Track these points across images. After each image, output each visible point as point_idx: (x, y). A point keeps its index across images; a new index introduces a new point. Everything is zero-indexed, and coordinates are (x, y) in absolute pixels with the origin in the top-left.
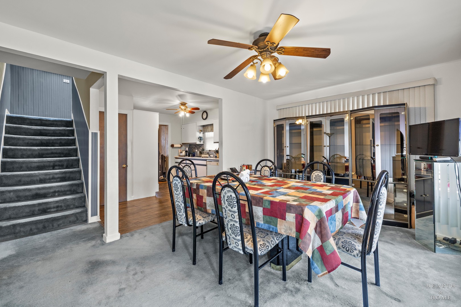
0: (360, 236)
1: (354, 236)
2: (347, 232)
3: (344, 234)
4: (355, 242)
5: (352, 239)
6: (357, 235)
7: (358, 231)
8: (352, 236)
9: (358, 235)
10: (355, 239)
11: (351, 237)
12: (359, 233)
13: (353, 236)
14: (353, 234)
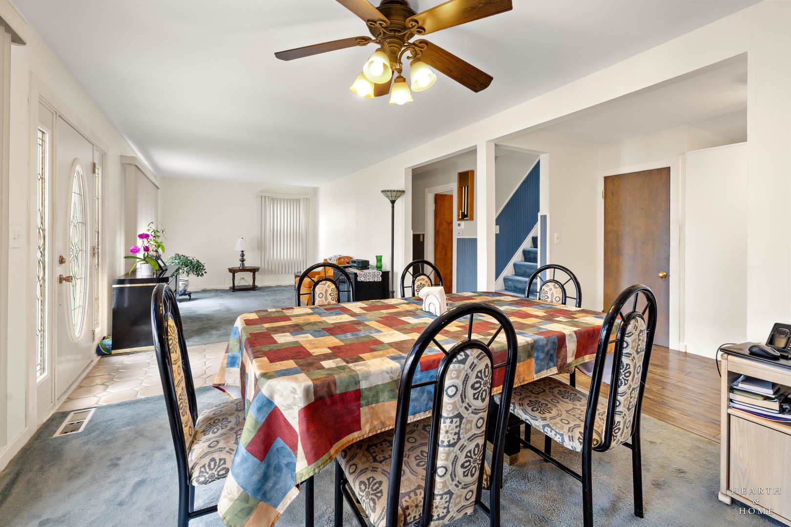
0: (210, 424)
1: (219, 415)
2: (236, 414)
3: (237, 408)
4: (211, 412)
5: (219, 410)
6: (217, 421)
7: (220, 432)
8: (222, 413)
9: (214, 422)
10: (214, 414)
11: (221, 411)
12: (215, 430)
13: (221, 415)
14: (223, 419)
